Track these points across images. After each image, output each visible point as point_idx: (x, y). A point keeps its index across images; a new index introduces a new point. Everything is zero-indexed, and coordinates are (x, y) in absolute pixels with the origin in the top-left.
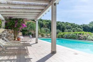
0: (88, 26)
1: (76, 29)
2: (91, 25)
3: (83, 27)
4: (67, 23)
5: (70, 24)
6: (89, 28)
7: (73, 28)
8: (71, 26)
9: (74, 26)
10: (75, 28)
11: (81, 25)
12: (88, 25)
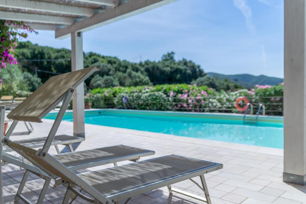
0: (160, 66)
1: (130, 75)
2: (167, 63)
3: (147, 70)
4: (94, 54)
5: (103, 57)
6: (163, 73)
7: (120, 74)
8: (109, 66)
9: (120, 64)
10: (125, 72)
11: (141, 64)
12: (159, 62)
